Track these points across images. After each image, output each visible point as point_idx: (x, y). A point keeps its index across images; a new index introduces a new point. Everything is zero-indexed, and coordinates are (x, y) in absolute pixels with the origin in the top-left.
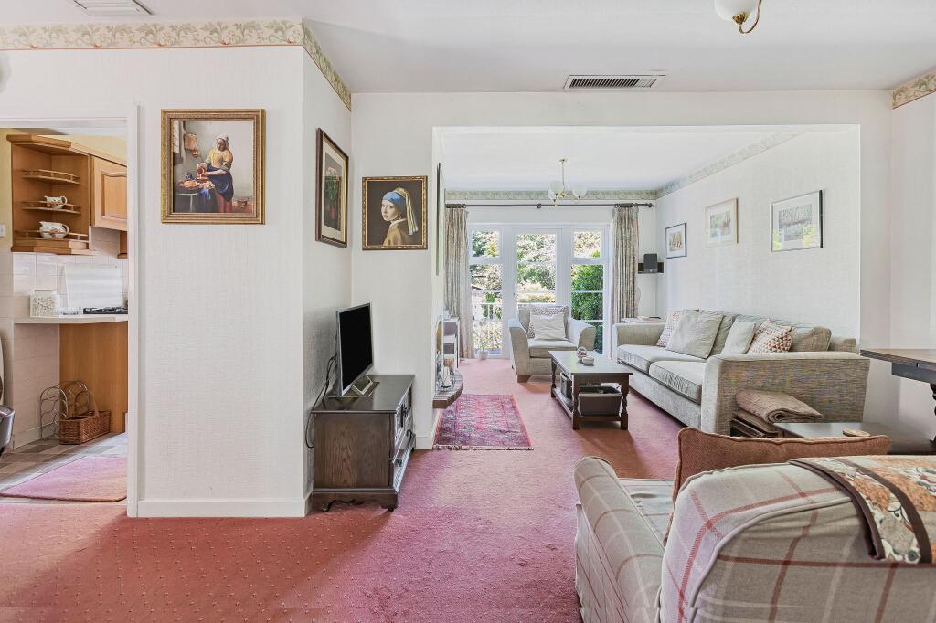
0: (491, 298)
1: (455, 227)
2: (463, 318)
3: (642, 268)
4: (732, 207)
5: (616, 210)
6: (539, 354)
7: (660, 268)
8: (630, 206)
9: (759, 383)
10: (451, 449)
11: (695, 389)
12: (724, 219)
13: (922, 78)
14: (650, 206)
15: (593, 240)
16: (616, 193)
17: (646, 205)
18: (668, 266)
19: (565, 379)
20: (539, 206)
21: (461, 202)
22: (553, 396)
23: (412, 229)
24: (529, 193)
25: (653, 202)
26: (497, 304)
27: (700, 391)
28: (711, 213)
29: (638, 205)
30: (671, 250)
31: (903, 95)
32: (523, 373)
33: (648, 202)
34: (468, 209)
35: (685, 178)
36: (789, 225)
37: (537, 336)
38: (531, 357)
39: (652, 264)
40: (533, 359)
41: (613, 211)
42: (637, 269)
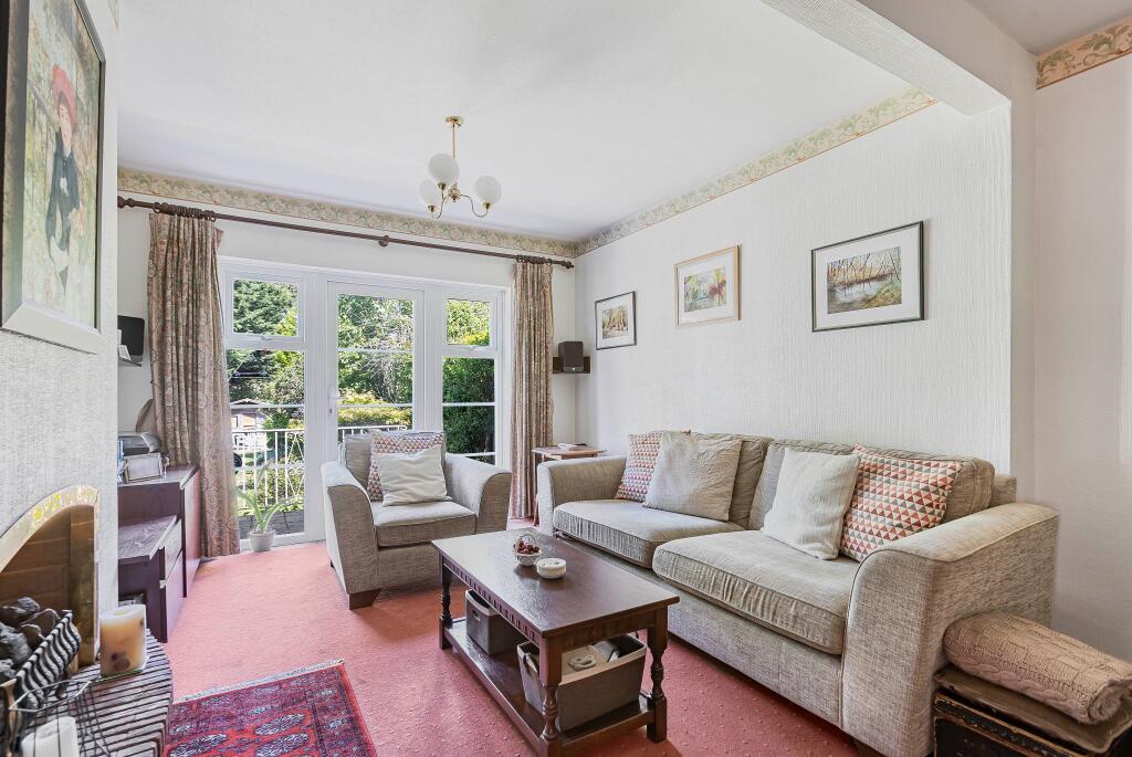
0: (281, 420)
1: (187, 260)
2: (207, 465)
3: (559, 366)
4: (730, 259)
5: (520, 265)
6: (399, 540)
7: (586, 366)
8: (540, 261)
11: (826, 623)
12: (713, 281)
13: (1102, 32)
14: (569, 266)
15: (457, 328)
16: (518, 239)
17: (563, 263)
18: (600, 361)
19: (486, 611)
20: (384, 241)
21: (203, 207)
22: (447, 644)
24: (363, 215)
25: (573, 262)
26: (293, 429)
27: (841, 627)
28: (684, 273)
29: (551, 261)
30: (605, 335)
31: (1060, 65)
32: (360, 588)
33: (566, 260)
34: (219, 224)
35: (633, 221)
36: (850, 285)
37: (388, 498)
38: (380, 548)
39: (574, 359)
40: (384, 552)
41: (515, 266)
42: (551, 367)
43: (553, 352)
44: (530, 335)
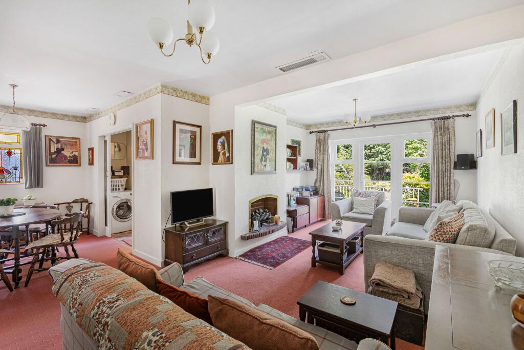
1: (322, 144)
5: (434, 122)
7: (474, 165)
8: (447, 118)
9: (395, 260)
10: (241, 259)
14: (468, 116)
16: (436, 110)
17: (464, 116)
21: (325, 129)
23: (227, 155)
25: (470, 113)
28: (487, 121)
29: (454, 117)
30: (478, 151)
33: (465, 113)
34: (329, 132)
36: (506, 132)
39: (464, 162)
41: (432, 123)
42: (452, 166)
43: (454, 159)
44: (439, 153)
